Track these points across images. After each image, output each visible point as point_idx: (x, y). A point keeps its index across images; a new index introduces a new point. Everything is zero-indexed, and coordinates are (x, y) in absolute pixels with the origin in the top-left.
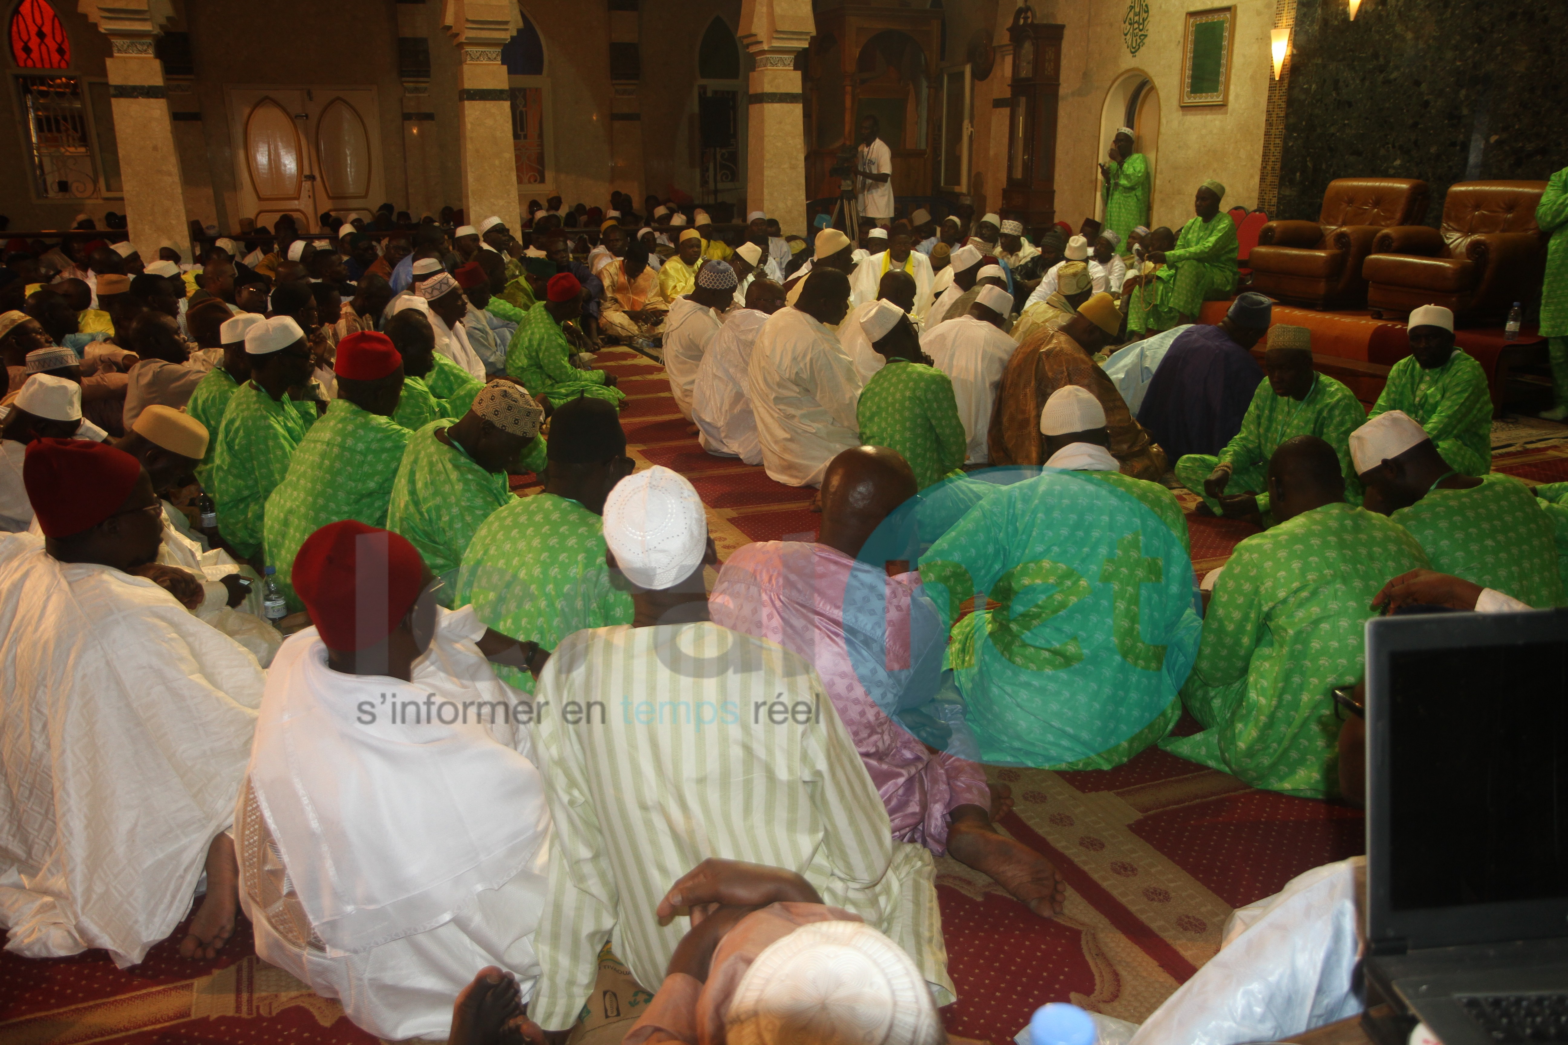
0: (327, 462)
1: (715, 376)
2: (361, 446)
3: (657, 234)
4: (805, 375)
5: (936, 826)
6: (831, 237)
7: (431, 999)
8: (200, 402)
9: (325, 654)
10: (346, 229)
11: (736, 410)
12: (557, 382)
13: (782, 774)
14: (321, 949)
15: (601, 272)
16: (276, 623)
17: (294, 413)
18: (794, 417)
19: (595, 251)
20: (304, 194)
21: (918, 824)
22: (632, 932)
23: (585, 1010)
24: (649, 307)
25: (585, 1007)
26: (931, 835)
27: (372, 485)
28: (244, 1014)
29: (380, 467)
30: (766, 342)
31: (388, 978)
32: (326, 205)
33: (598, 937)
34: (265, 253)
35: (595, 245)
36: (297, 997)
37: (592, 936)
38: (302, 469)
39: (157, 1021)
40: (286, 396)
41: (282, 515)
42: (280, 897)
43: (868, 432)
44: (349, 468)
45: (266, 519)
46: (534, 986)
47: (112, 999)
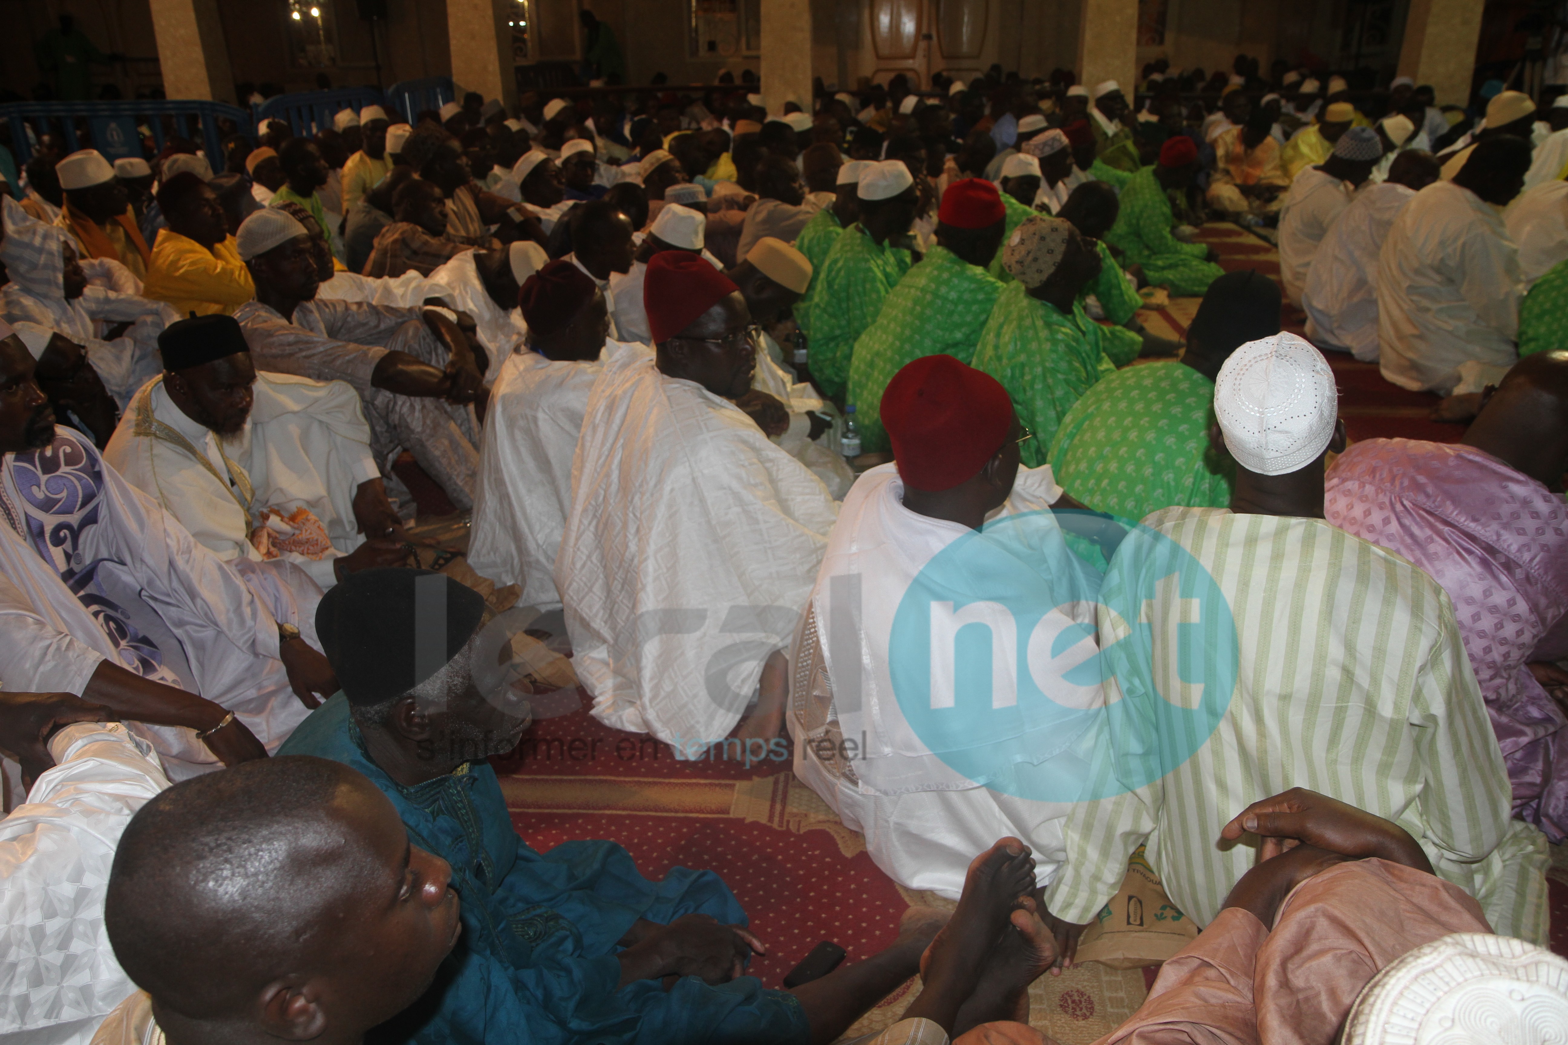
0: (918, 308)
1: (1336, 258)
2: (953, 295)
3: (1283, 102)
4: (1452, 263)
5: (1556, 807)
6: (1512, 101)
7: (949, 857)
8: (806, 241)
9: (902, 492)
10: (957, 87)
11: (1356, 299)
12: (1155, 253)
13: (1386, 710)
14: (855, 783)
15: (1215, 141)
16: (849, 460)
17: (892, 260)
18: (1427, 310)
19: (1213, 118)
20: (920, 53)
21: (1532, 798)
22: (1172, 841)
23: (1106, 909)
24: (1264, 182)
25: (1106, 906)
26: (1547, 816)
27: (958, 335)
28: (775, 825)
29: (969, 318)
30: (1409, 221)
31: (913, 826)
32: (939, 65)
33: (1133, 837)
34: (877, 109)
35: (1211, 112)
36: (824, 822)
37: (1127, 835)
38: (894, 313)
39: (701, 811)
40: (886, 243)
41: (869, 357)
42: (823, 724)
43: (1531, 333)
44: (938, 316)
45: (853, 359)
46: (1056, 870)
47: (667, 781)
